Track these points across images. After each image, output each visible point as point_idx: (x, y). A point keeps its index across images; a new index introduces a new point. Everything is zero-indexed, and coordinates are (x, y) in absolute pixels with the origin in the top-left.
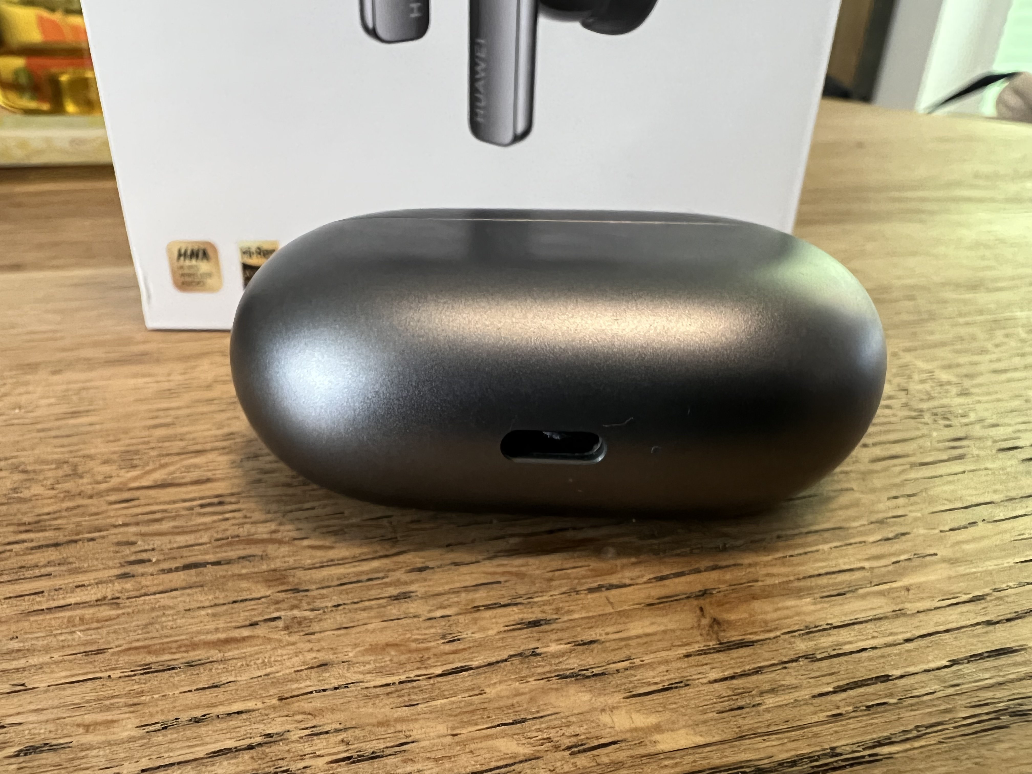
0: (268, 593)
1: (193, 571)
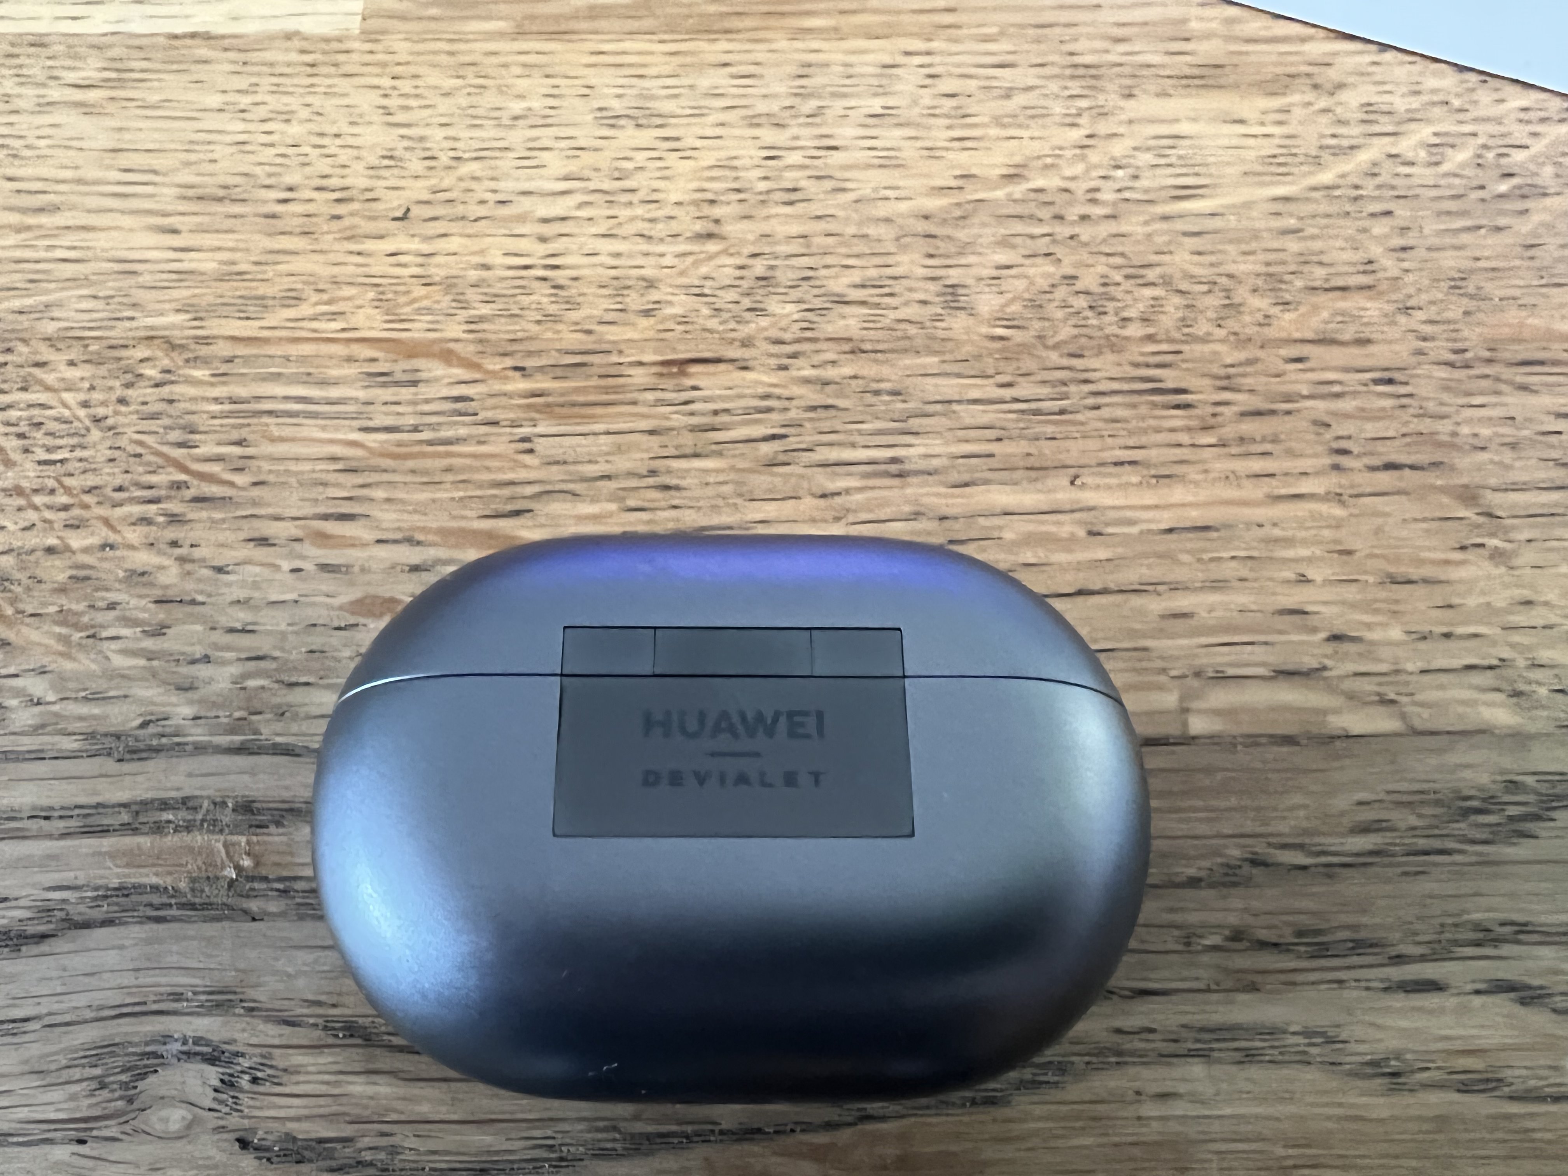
0: (1467, 514)
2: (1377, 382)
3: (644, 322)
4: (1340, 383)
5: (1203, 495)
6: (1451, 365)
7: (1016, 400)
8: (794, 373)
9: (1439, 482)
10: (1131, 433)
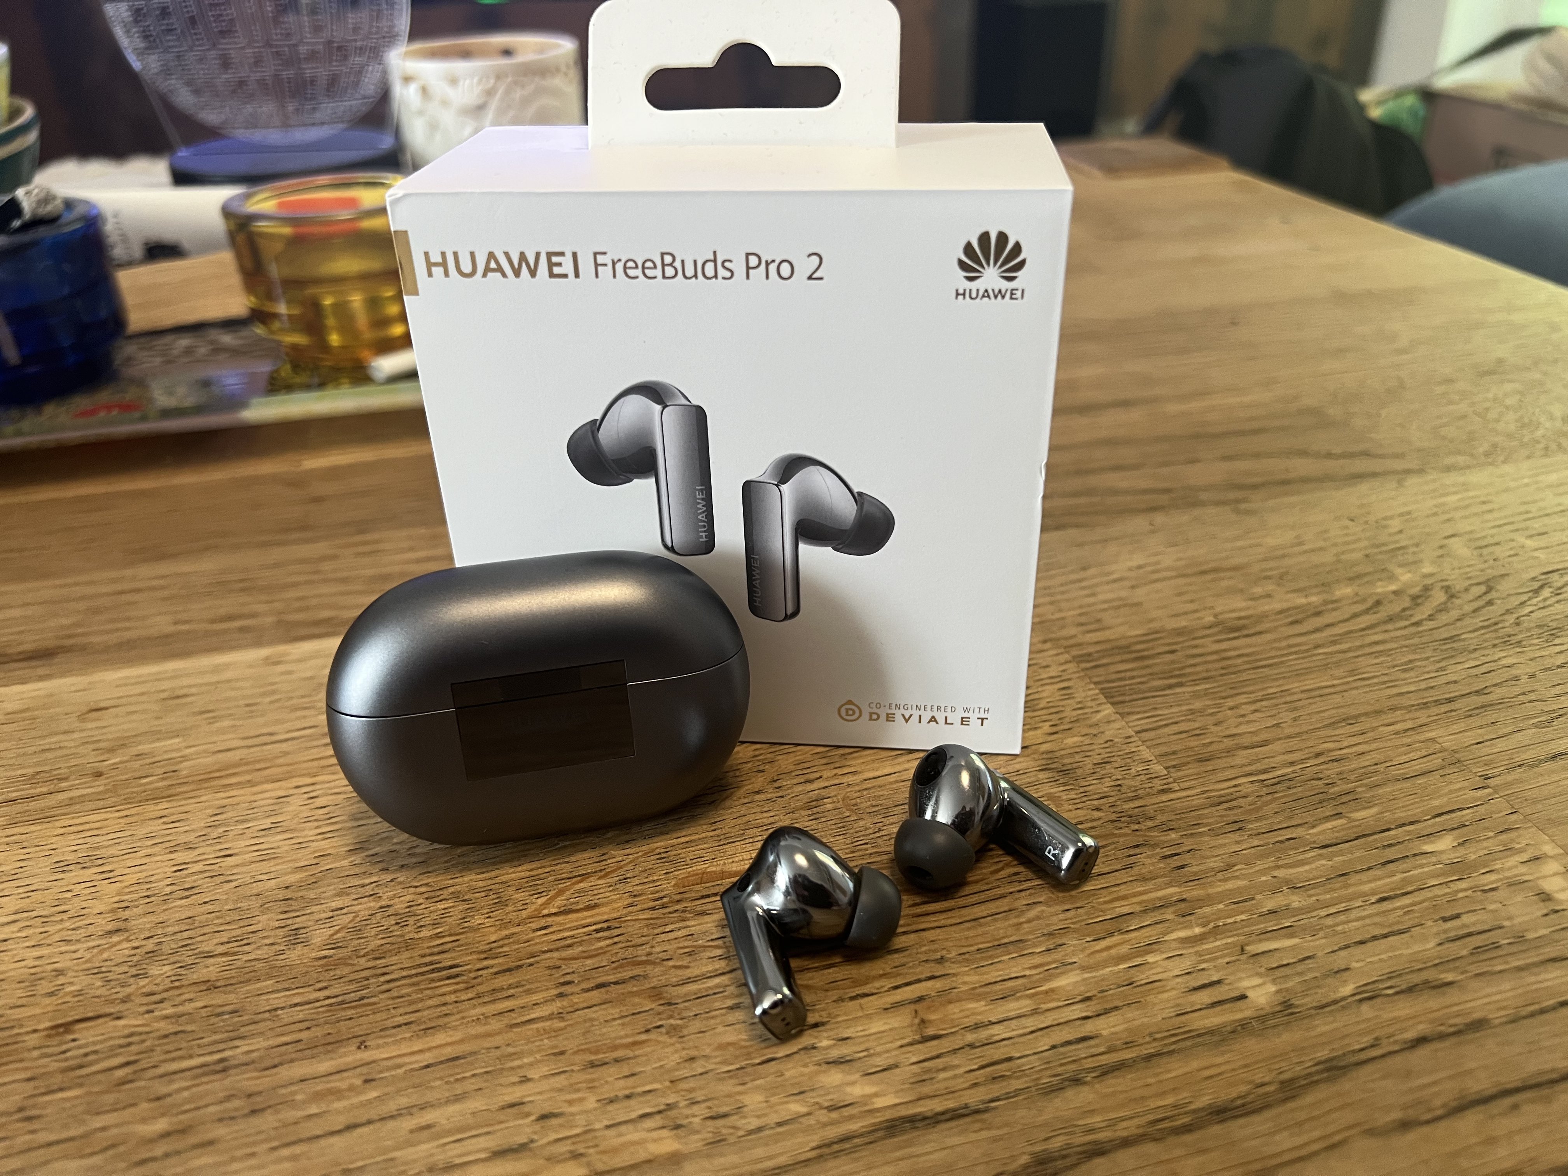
0: (653, 1006)
1: (603, 990)
2: (597, 931)
3: (47, 1001)
4: (572, 936)
5: (458, 1036)
6: (653, 909)
7: (328, 998)
8: (157, 1013)
9: (635, 989)
10: (411, 1003)
